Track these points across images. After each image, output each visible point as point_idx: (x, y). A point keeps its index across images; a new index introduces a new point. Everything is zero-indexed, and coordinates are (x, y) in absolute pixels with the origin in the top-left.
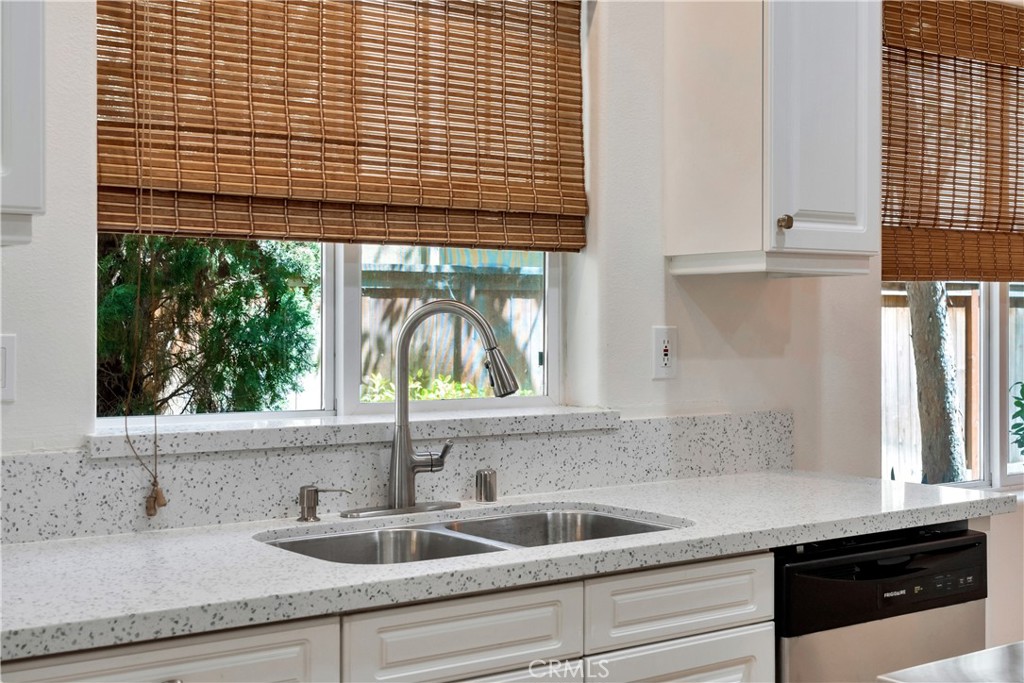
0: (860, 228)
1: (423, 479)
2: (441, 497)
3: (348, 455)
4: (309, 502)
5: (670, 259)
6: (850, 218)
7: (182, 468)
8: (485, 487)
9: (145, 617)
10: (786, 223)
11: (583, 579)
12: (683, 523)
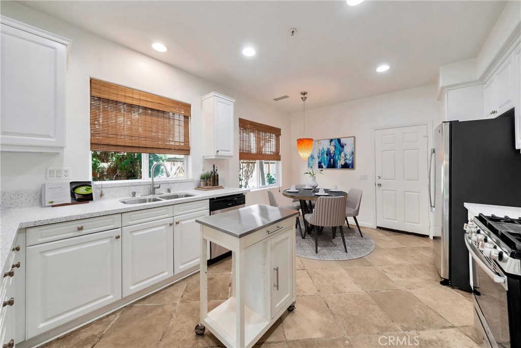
0: (231, 152)
1: (156, 190)
2: (161, 192)
3: (143, 186)
4: (134, 194)
5: (204, 156)
6: (229, 151)
7: (108, 190)
8: (169, 191)
9: (74, 216)
10: (218, 151)
11: (173, 205)
12: (196, 195)
